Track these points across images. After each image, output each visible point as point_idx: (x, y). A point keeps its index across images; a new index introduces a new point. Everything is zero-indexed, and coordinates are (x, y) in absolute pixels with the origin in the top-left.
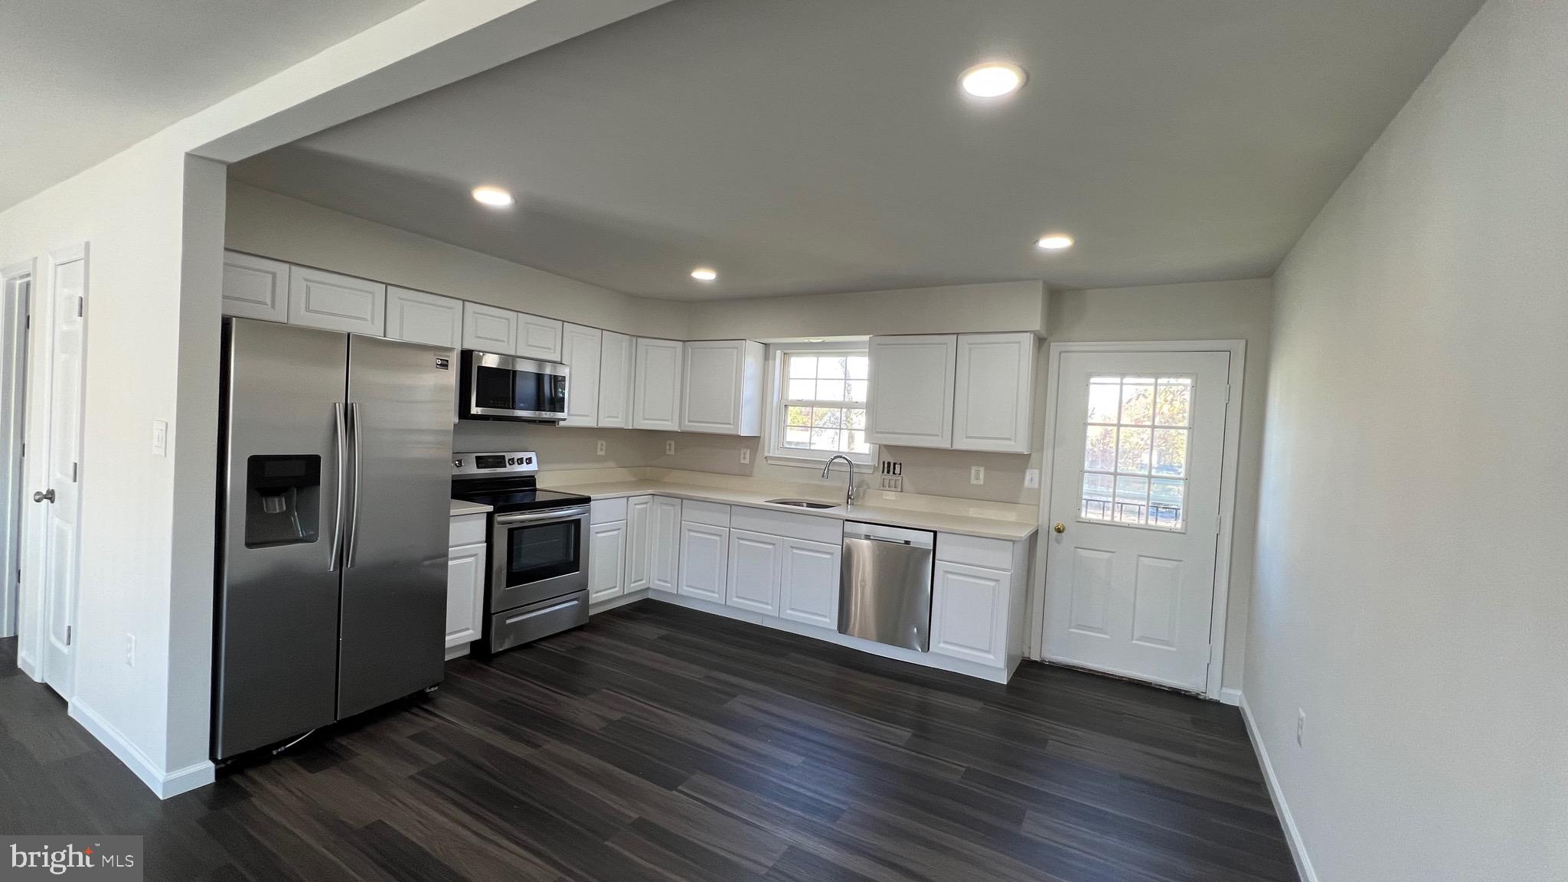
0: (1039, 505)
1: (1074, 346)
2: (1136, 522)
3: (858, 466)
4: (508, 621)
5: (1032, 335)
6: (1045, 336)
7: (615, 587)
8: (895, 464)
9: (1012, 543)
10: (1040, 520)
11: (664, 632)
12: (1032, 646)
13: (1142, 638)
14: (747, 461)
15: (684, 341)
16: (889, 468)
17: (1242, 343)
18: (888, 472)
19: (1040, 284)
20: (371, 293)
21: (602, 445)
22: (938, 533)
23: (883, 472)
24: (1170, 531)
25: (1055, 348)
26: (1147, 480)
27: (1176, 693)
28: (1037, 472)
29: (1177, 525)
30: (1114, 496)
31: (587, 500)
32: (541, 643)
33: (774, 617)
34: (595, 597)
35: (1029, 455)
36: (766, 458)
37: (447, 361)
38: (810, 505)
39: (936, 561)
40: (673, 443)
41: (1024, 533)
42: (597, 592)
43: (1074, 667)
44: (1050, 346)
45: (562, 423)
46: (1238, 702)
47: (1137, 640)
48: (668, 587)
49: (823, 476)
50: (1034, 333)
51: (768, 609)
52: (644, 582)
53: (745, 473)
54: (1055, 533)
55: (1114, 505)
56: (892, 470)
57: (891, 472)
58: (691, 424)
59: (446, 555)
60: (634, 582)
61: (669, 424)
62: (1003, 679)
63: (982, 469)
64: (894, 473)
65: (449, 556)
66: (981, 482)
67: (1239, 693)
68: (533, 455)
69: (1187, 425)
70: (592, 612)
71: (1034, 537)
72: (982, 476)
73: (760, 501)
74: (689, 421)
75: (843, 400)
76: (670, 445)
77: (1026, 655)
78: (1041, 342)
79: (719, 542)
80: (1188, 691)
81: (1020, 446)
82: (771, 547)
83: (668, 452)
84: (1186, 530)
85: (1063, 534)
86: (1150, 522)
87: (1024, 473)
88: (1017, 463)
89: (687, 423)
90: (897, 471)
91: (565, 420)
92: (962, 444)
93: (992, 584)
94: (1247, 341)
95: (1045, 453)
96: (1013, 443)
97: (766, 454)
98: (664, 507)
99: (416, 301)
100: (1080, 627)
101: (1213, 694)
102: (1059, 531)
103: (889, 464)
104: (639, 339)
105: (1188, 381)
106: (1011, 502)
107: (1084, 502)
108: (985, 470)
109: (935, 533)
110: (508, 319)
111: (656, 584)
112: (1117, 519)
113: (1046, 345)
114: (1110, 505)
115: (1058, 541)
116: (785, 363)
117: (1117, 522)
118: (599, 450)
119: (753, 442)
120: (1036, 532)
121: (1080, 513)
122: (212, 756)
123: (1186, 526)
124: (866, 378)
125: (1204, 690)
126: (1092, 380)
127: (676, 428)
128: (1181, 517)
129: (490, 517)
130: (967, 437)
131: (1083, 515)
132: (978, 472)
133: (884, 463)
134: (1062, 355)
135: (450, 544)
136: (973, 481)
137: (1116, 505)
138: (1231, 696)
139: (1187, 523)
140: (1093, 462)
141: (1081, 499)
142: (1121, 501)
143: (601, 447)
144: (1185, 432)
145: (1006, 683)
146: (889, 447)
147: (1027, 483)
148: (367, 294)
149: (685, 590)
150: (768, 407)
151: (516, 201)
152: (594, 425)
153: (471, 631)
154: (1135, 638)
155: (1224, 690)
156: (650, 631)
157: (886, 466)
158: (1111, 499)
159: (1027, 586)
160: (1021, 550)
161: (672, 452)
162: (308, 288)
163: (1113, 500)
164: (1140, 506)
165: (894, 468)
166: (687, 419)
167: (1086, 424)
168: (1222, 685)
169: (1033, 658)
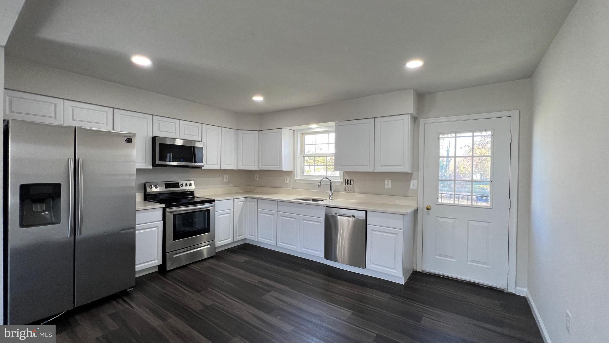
0: (418, 197)
1: (431, 120)
2: (467, 204)
3: (335, 182)
4: (174, 256)
5: (409, 116)
6: (417, 116)
7: (229, 239)
8: (350, 180)
9: (402, 216)
10: (419, 204)
11: (248, 259)
12: (418, 265)
13: (472, 261)
14: (288, 182)
15: (258, 131)
16: (348, 182)
17: (517, 112)
18: (348, 184)
19: (413, 91)
20: (106, 112)
21: (226, 177)
22: (368, 212)
23: (345, 184)
24: (484, 208)
25: (422, 122)
26: (470, 183)
27: (491, 289)
28: (416, 181)
29: (488, 204)
30: (455, 191)
31: (213, 201)
32: (191, 265)
33: (297, 251)
34: (218, 244)
35: (412, 173)
36: (295, 180)
37: (131, 139)
38: (314, 200)
39: (367, 225)
40: (258, 175)
41: (409, 211)
42: (220, 241)
43: (439, 275)
44: (419, 121)
45: (203, 168)
46: (525, 294)
47: (470, 262)
48: (253, 238)
49: (318, 187)
50: (411, 114)
51: (294, 248)
52: (243, 236)
53: (286, 186)
54: (426, 210)
55: (454, 196)
56: (349, 182)
57: (349, 184)
58: (262, 166)
59: (134, 228)
60: (238, 236)
61: (253, 167)
62: (402, 282)
63: (390, 181)
64: (350, 184)
65: (136, 229)
66: (390, 187)
67: (526, 290)
68: (192, 182)
69: (490, 155)
70: (217, 251)
71: (416, 211)
72: (390, 184)
73: (292, 199)
74: (262, 165)
75: (327, 153)
76: (257, 176)
77: (414, 268)
78: (415, 119)
79: (273, 218)
80: (498, 288)
81: (406, 169)
82: (294, 220)
83: (256, 179)
84: (492, 207)
85: (430, 210)
86: (473, 203)
87: (410, 182)
88: (406, 177)
90: (352, 184)
91: (203, 166)
92: (379, 169)
93: (394, 236)
94: (520, 111)
95: (419, 171)
96: (403, 167)
98: (251, 203)
99: (133, 116)
100: (439, 255)
101: (511, 290)
102: (428, 209)
103: (348, 180)
104: (239, 131)
106: (405, 196)
107: (440, 195)
108: (391, 181)
109: (366, 212)
110: (175, 123)
111: (248, 237)
112: (457, 202)
113: (417, 121)
114: (453, 195)
115: (428, 214)
116: (301, 138)
117: (457, 204)
118: (225, 179)
119: (289, 173)
120: (417, 209)
121: (438, 200)
123: (492, 205)
124: (334, 142)
125: (506, 288)
126: (441, 136)
127: (256, 169)
128: (489, 201)
129: (164, 209)
130: (381, 166)
131: (440, 201)
132: (388, 182)
133: (346, 180)
134: (426, 124)
135: (136, 223)
136: (386, 187)
137: (456, 196)
138: (521, 291)
139: (493, 204)
140: (443, 175)
141: (438, 193)
142: (458, 193)
143: (226, 178)
144: (489, 158)
145: (404, 284)
146: (348, 173)
147: (412, 187)
148: (104, 113)
149: (260, 239)
151: (153, 63)
152: (219, 168)
153: (156, 261)
154: (469, 261)
155: (518, 288)
156: (241, 259)
157: (347, 181)
158: (453, 193)
160: (409, 219)
161: (258, 179)
162: (73, 110)
163: (455, 193)
164: (468, 196)
165: (350, 182)
166: (261, 164)
167: (439, 157)
168: (516, 286)
169: (418, 270)
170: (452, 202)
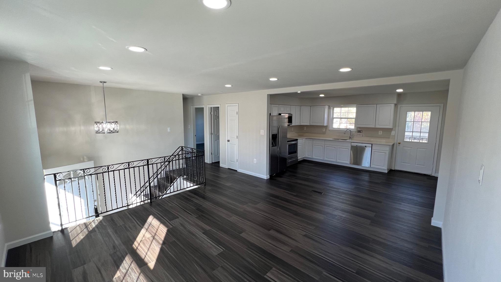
0: (395, 139)
1: (403, 105)
3: (352, 131)
7: (301, 157)
8: (361, 131)
9: (389, 146)
10: (395, 142)
12: (393, 167)
13: (417, 165)
14: (324, 131)
15: (311, 106)
17: (443, 105)
18: (359, 132)
19: (396, 94)
25: (399, 106)
26: (420, 133)
27: (425, 175)
28: (394, 131)
31: (297, 140)
33: (336, 162)
34: (299, 158)
35: (393, 128)
38: (343, 140)
39: (372, 150)
41: (391, 144)
43: (402, 171)
45: (291, 125)
48: (310, 157)
49: (344, 134)
50: (394, 104)
51: (333, 160)
52: (305, 156)
53: (324, 133)
61: (308, 124)
62: (386, 172)
66: (381, 134)
70: (298, 161)
71: (393, 145)
72: (381, 133)
73: (331, 139)
75: (350, 117)
76: (305, 128)
77: (391, 169)
78: (396, 105)
79: (322, 148)
80: (428, 174)
81: (391, 127)
82: (335, 148)
83: (304, 129)
86: (420, 141)
87: (391, 132)
88: (390, 130)
89: (311, 123)
90: (361, 132)
92: (378, 126)
93: (384, 154)
95: (396, 128)
96: (389, 126)
97: (329, 129)
98: (309, 141)
100: (403, 163)
101: (433, 175)
102: (399, 143)
103: (359, 131)
104: (301, 107)
105: (430, 112)
106: (388, 138)
107: (405, 138)
108: (382, 131)
109: (372, 144)
110: (284, 107)
112: (413, 141)
114: (411, 138)
115: (399, 146)
116: (333, 110)
119: (326, 127)
120: (394, 144)
122: (269, 175)
123: (428, 142)
124: (355, 112)
125: (431, 174)
126: (408, 113)
131: (405, 140)
132: (380, 132)
134: (401, 107)
136: (379, 134)
137: (413, 138)
140: (407, 130)
143: (293, 129)
144: (429, 123)
146: (359, 128)
147: (392, 134)
150: (330, 119)
159: (392, 154)
160: (391, 147)
161: (306, 129)
163: (412, 137)
164: (418, 138)
165: (360, 132)
166: (311, 122)
167: (406, 122)
168: (435, 173)
169: (392, 169)
170: (411, 140)
